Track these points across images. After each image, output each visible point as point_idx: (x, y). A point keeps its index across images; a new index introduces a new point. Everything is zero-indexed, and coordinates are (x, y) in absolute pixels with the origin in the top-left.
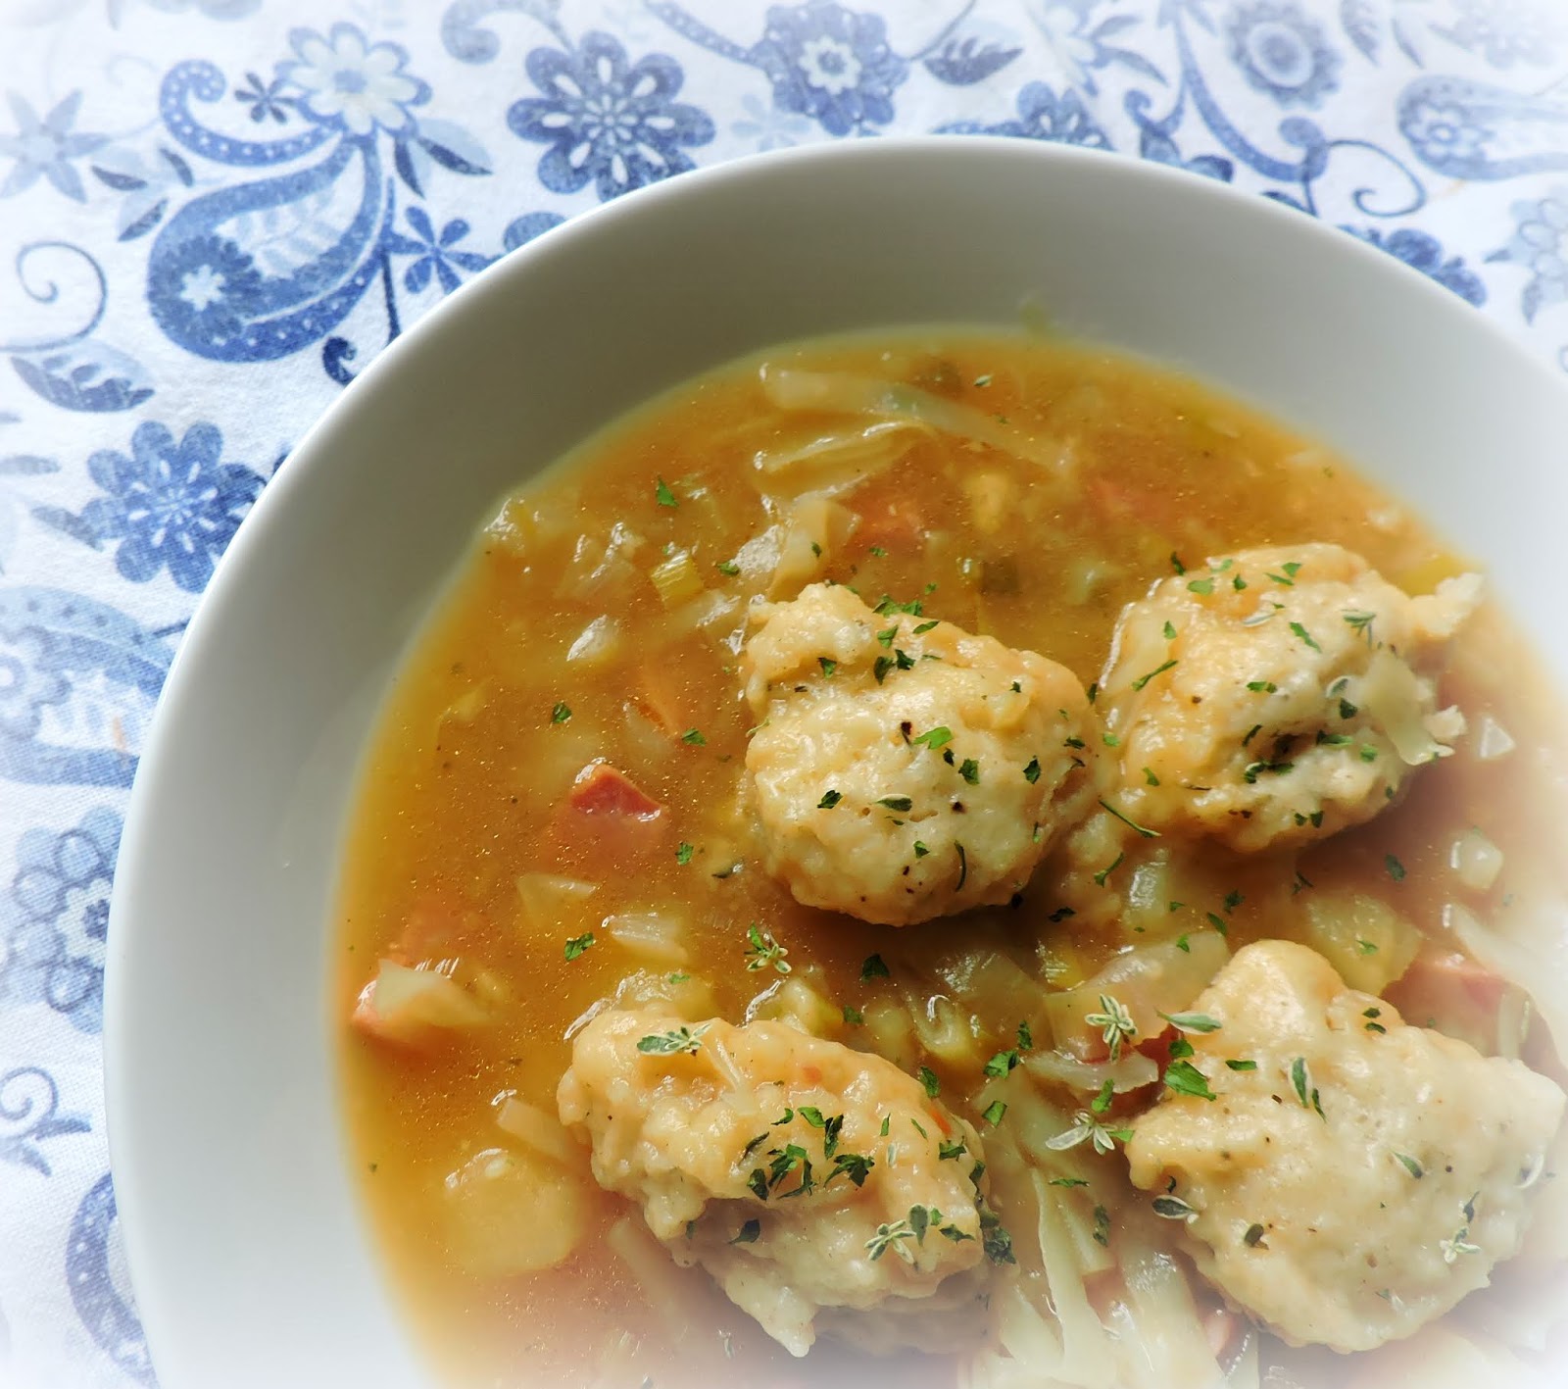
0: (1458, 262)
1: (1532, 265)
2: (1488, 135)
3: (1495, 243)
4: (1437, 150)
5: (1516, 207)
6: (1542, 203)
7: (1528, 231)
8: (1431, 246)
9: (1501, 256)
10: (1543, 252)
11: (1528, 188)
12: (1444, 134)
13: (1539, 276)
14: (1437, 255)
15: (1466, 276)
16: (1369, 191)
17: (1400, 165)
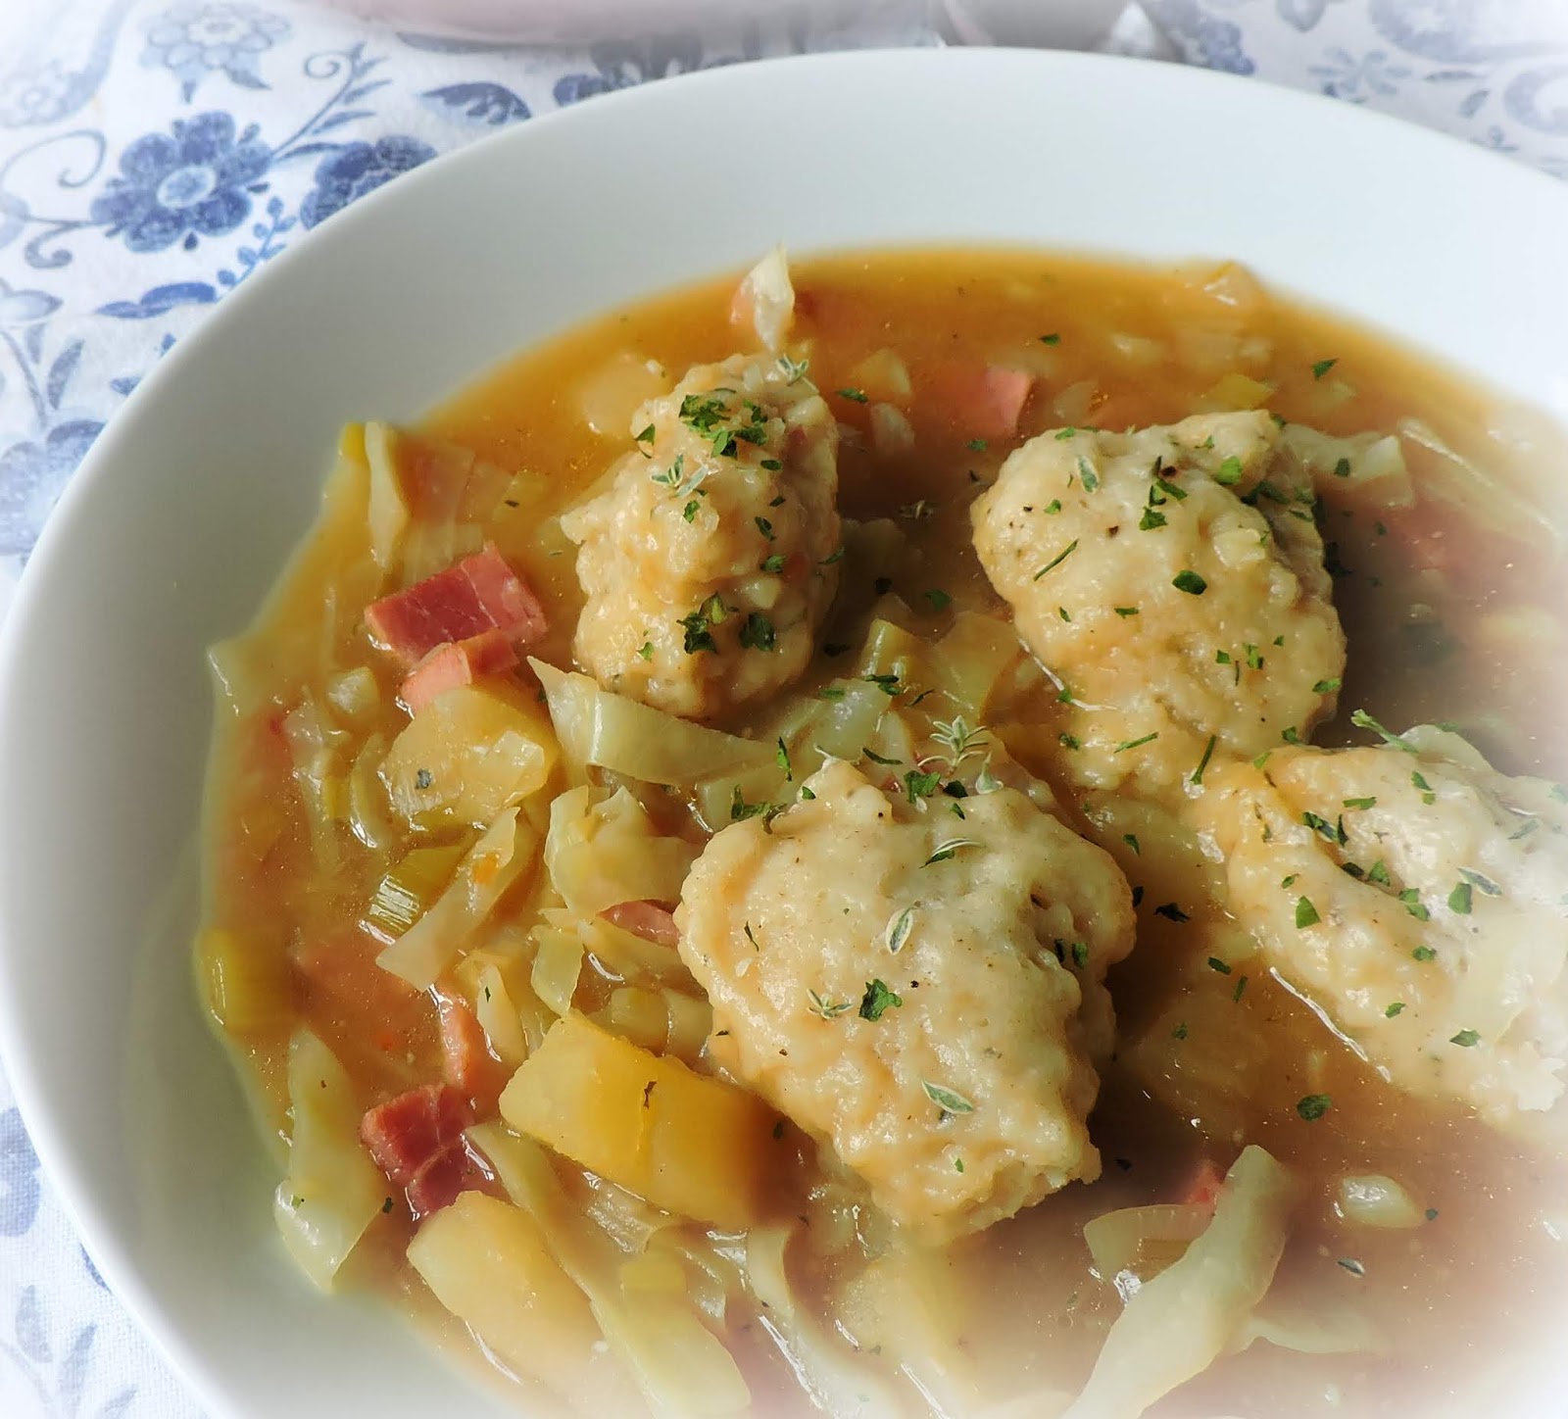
0: (178, 125)
1: (210, 67)
2: (55, 64)
3: (174, 88)
4: (49, 108)
5: (144, 62)
6: (150, 42)
7: (174, 60)
8: (150, 142)
9: (188, 90)
10: (201, 57)
11: (129, 46)
12: (34, 97)
13: (224, 67)
14: (162, 138)
15: (197, 123)
16: (66, 172)
17: (50, 140)
